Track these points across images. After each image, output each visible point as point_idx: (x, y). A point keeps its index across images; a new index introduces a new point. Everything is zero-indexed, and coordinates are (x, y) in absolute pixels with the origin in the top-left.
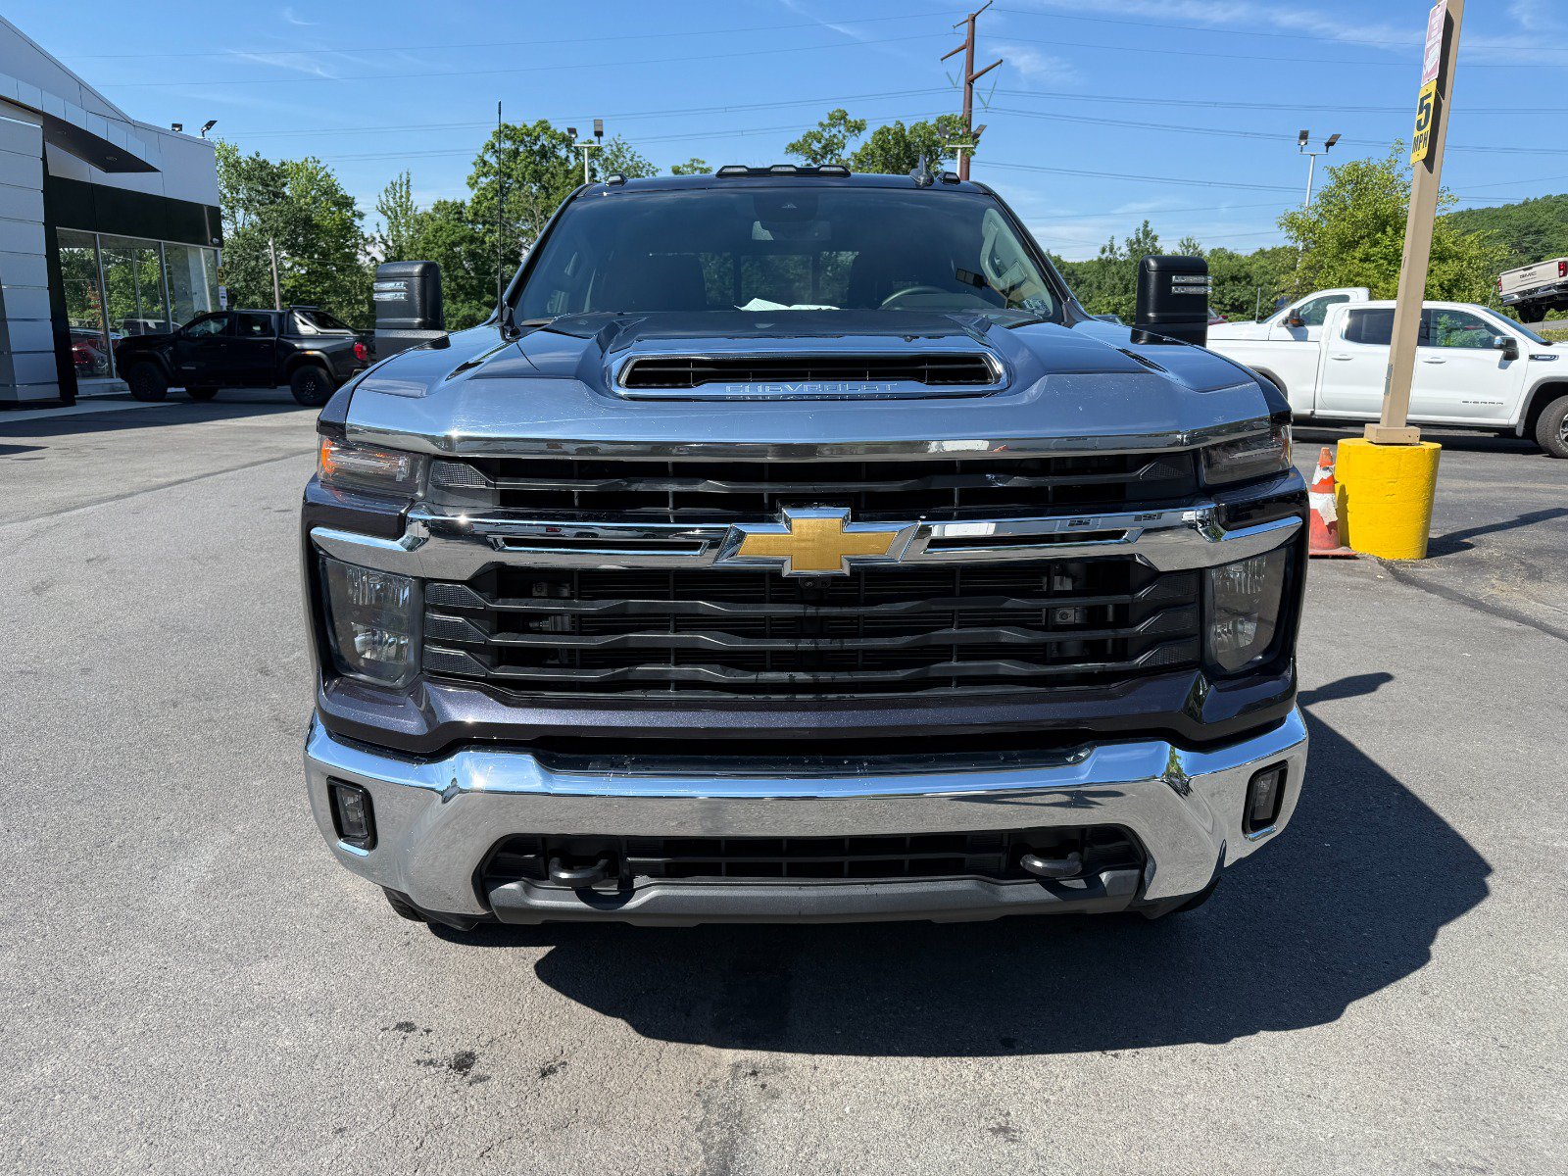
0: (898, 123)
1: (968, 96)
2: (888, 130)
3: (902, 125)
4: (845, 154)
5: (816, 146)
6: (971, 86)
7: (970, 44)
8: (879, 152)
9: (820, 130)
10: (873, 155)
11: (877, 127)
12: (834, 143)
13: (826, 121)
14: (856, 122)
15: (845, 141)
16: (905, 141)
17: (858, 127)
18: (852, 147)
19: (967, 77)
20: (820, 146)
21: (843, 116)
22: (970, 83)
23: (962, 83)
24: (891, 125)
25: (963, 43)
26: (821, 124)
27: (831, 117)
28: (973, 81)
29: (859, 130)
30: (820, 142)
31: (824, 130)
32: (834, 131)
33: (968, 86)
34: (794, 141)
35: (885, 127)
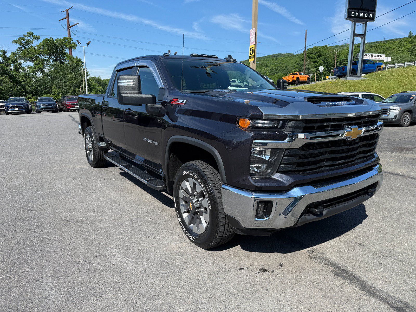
0: (51, 38)
1: (69, 32)
2: (48, 39)
3: (53, 39)
4: (34, 45)
5: (23, 42)
6: (70, 29)
7: (68, 17)
8: (45, 46)
9: (24, 37)
10: (43, 46)
11: (44, 39)
12: (29, 42)
13: (26, 35)
14: (37, 36)
15: (33, 41)
16: (54, 43)
17: (37, 38)
18: (36, 43)
19: (68, 27)
20: (24, 42)
21: (32, 34)
22: (69, 28)
23: (66, 28)
24: (49, 38)
25: (65, 17)
26: (24, 35)
27: (28, 33)
28: (70, 28)
29: (38, 39)
30: (24, 41)
31: (25, 37)
32: (29, 38)
33: (68, 29)
34: (15, 40)
35: (47, 38)
